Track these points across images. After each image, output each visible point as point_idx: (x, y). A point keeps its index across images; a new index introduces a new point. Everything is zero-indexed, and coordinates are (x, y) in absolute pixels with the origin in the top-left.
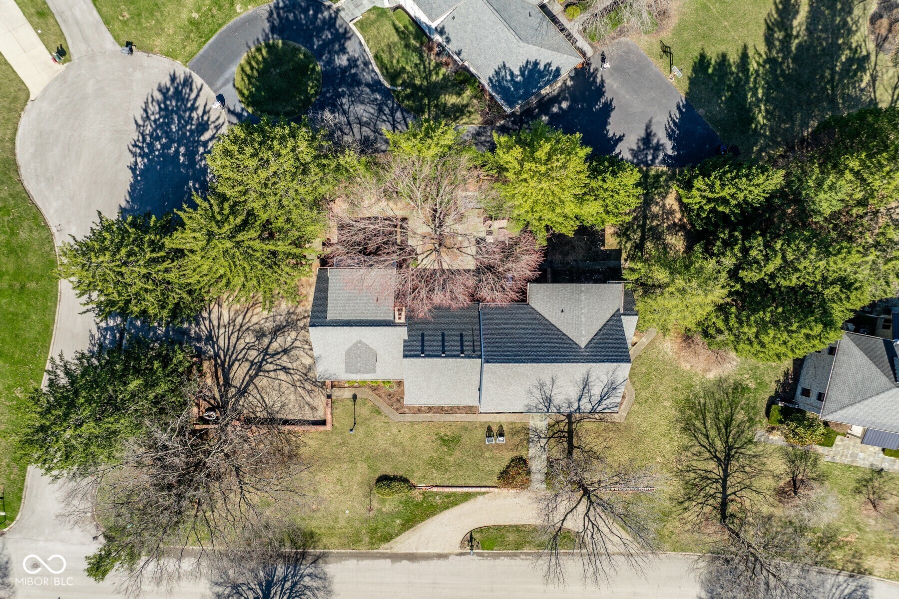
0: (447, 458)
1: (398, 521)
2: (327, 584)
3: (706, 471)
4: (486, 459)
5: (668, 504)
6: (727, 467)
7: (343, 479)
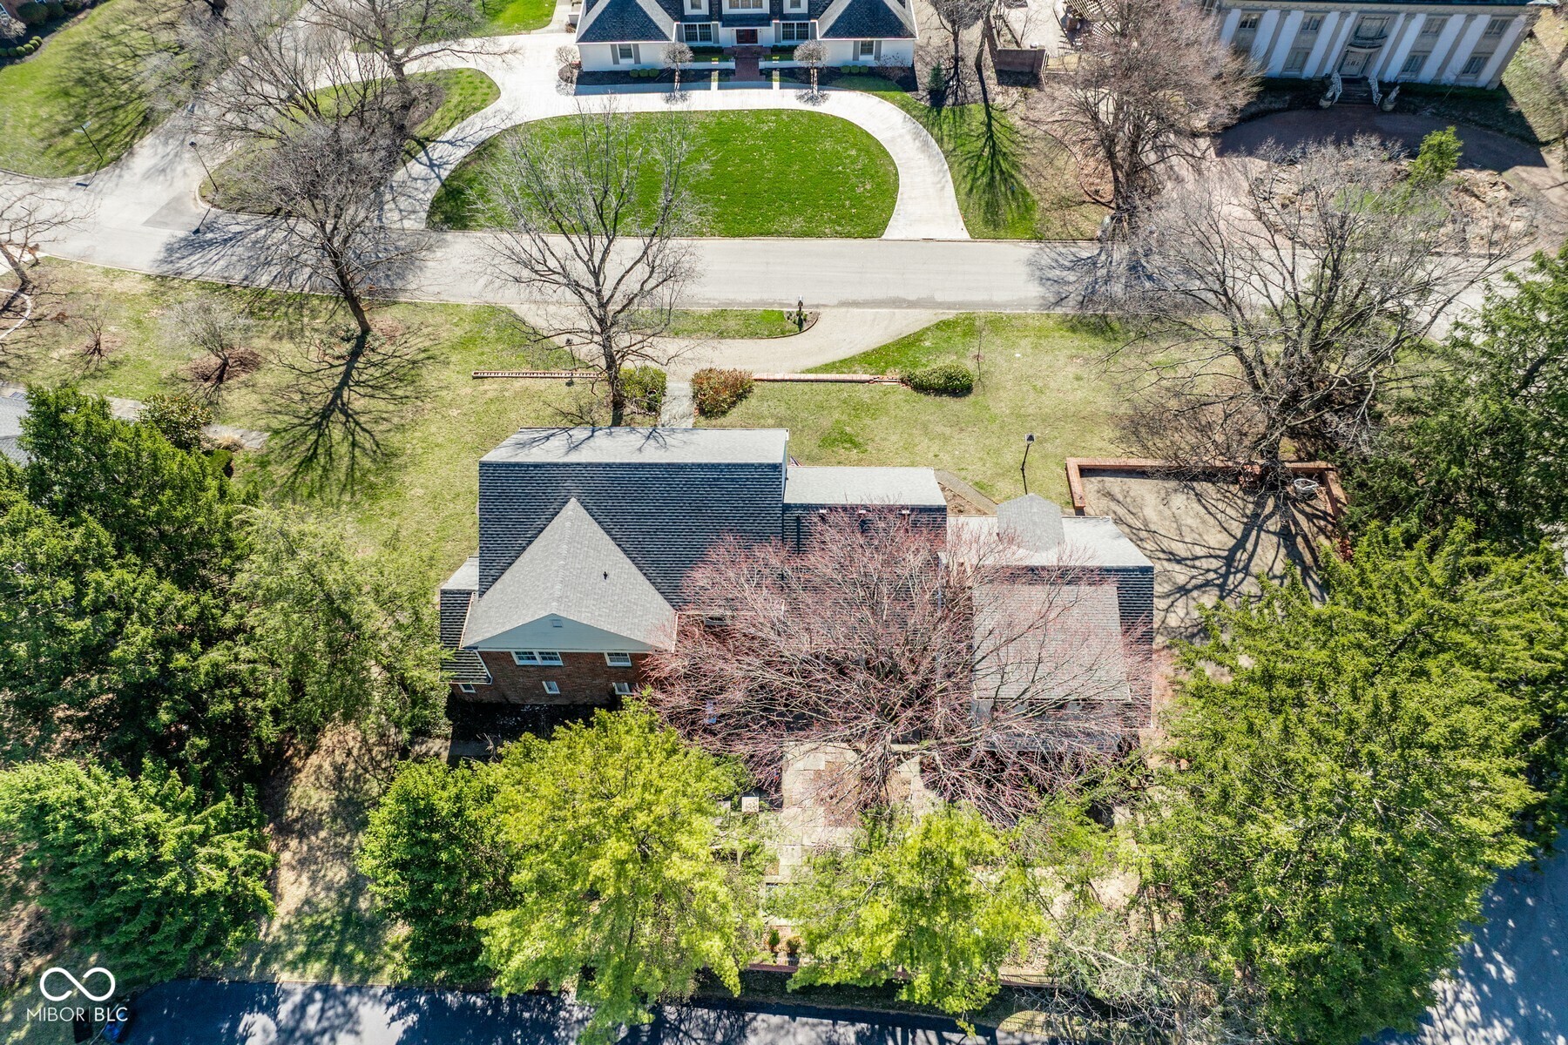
0: (844, 417)
1: (927, 344)
2: (1038, 273)
3: (372, 396)
4: (772, 416)
5: (455, 358)
6: (333, 401)
7: (1032, 396)
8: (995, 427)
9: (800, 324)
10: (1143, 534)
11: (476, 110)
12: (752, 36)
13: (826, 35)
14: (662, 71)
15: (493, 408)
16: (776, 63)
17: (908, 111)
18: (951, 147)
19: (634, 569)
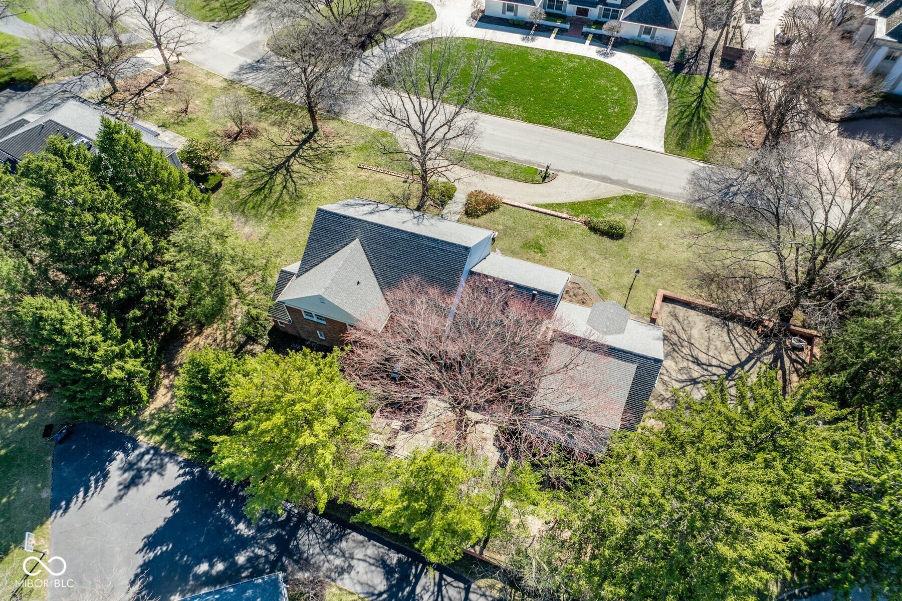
0: (542, 235)
1: (611, 206)
2: (695, 181)
3: (304, 165)
4: (503, 225)
5: (354, 154)
6: (284, 163)
7: (657, 248)
8: (626, 261)
9: (544, 179)
10: (685, 344)
11: (420, 25)
12: (585, 12)
13: (625, 19)
14: (527, 23)
15: (360, 185)
16: (593, 30)
17: (658, 72)
18: (675, 97)
19: (376, 284)
